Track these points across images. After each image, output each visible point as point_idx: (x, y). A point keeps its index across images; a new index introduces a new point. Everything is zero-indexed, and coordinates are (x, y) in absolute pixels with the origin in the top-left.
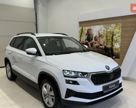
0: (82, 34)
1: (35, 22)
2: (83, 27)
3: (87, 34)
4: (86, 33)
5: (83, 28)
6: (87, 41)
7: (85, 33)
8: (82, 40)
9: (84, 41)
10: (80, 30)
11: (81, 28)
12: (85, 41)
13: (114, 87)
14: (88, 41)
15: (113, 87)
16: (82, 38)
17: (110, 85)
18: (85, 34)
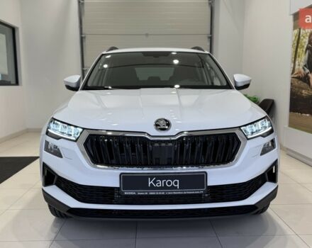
0: (299, 50)
1: (209, 32)
2: (300, 29)
3: (307, 48)
4: (305, 46)
5: (302, 30)
6: (308, 71)
7: (303, 47)
8: (297, 67)
9: (300, 72)
10: (294, 38)
11: (296, 31)
12: (302, 70)
13: (173, 187)
14: (309, 68)
15: (165, 187)
16: (297, 63)
17: (152, 176)
18: (304, 50)
